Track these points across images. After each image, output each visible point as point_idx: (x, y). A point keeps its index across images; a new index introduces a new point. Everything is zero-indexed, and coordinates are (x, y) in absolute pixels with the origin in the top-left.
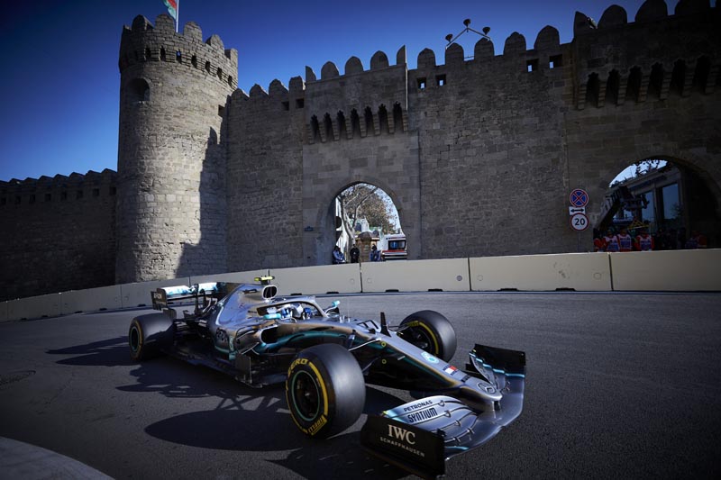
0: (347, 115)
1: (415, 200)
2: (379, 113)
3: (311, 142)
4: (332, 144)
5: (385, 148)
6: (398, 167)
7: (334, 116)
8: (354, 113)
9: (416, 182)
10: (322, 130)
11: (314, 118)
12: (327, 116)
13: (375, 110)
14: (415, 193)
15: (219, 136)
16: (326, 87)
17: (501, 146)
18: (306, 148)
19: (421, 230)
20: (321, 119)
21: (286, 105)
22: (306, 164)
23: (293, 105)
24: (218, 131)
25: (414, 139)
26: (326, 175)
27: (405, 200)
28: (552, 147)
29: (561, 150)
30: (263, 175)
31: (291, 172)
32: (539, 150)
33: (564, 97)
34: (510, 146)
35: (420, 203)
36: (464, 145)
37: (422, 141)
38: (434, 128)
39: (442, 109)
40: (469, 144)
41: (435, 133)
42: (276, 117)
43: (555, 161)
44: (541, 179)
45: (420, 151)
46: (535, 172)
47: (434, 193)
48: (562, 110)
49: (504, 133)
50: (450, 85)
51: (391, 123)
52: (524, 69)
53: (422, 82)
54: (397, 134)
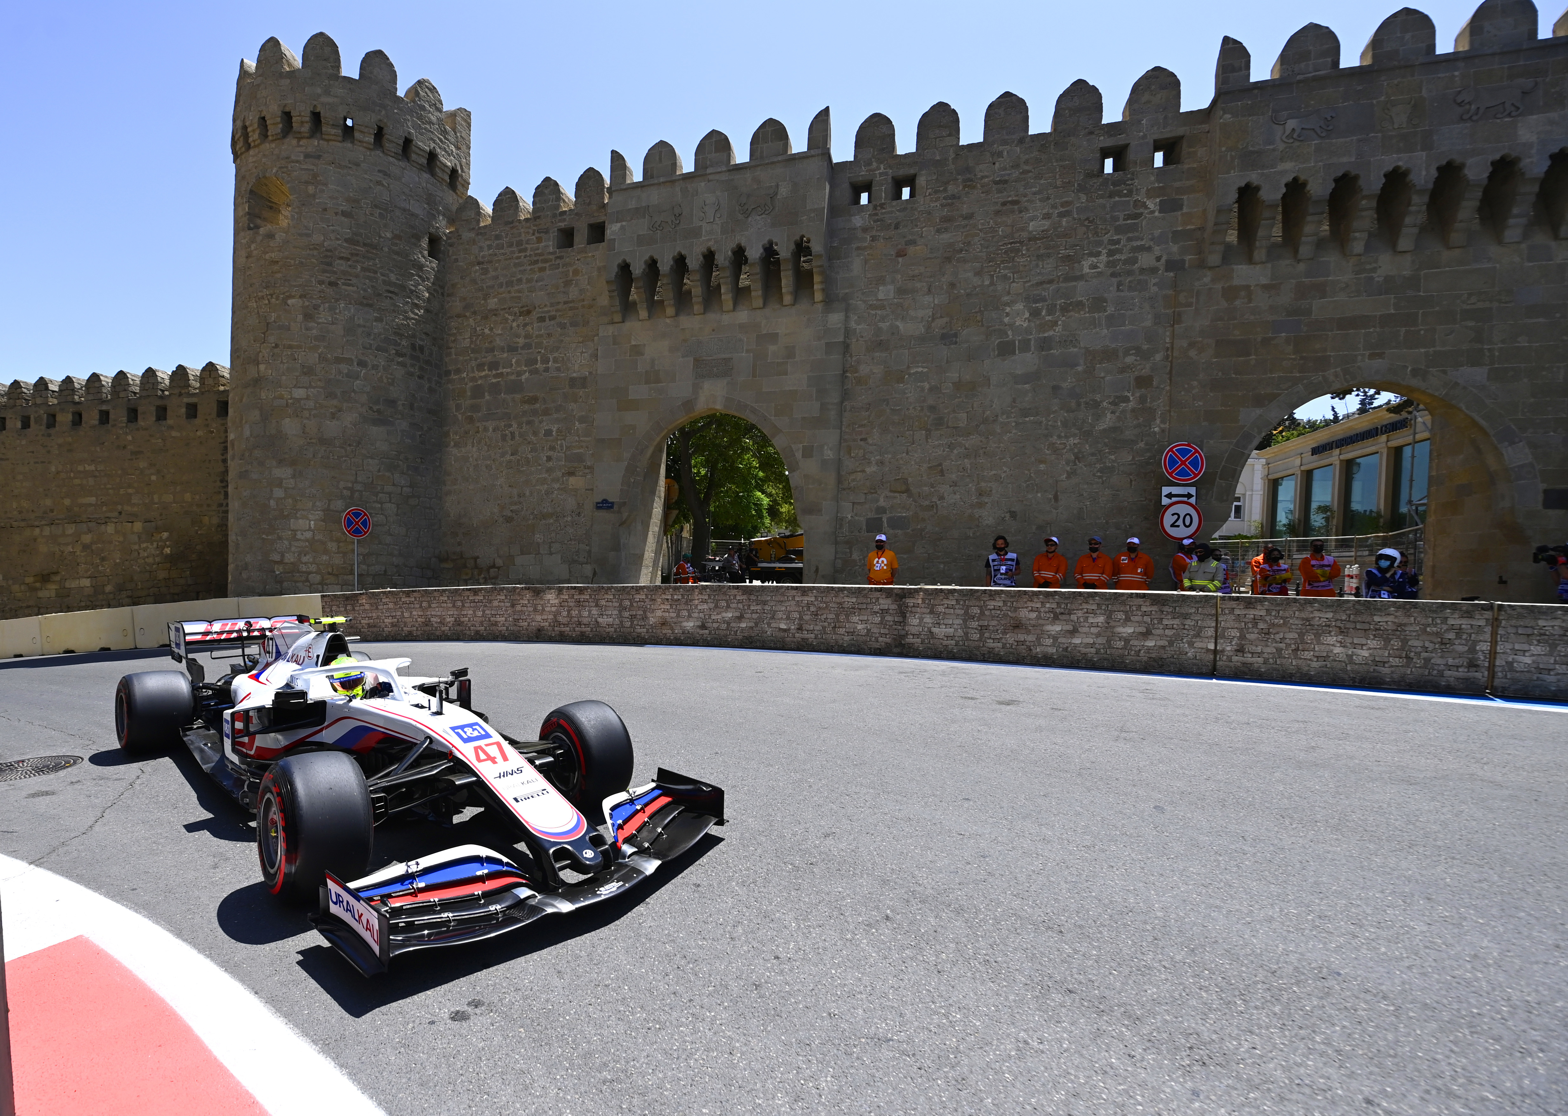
0: (693, 262)
1: (829, 455)
2: (762, 258)
3: (616, 320)
4: (661, 325)
5: (774, 336)
6: (796, 380)
7: (665, 262)
8: (709, 257)
9: (833, 415)
11: (624, 268)
12: (652, 263)
13: (754, 252)
14: (830, 437)
17: (1025, 344)
18: (605, 331)
19: (838, 520)
20: (638, 269)
21: (567, 237)
22: (603, 367)
23: (580, 238)
25: (836, 318)
27: (809, 452)
28: (1138, 350)
29: (1158, 357)
30: (516, 387)
31: (573, 382)
32: (1109, 355)
33: (1177, 236)
34: (1045, 344)
35: (839, 462)
36: (944, 337)
37: (853, 325)
38: (881, 296)
39: (901, 254)
40: (955, 335)
41: (882, 307)
42: (545, 261)
43: (1143, 382)
44: (1108, 421)
45: (846, 347)
46: (1097, 404)
47: (870, 441)
48: (1171, 265)
49: (1035, 313)
50: (924, 200)
51: (785, 285)
52: (1093, 165)
53: (862, 190)
54: (802, 304)
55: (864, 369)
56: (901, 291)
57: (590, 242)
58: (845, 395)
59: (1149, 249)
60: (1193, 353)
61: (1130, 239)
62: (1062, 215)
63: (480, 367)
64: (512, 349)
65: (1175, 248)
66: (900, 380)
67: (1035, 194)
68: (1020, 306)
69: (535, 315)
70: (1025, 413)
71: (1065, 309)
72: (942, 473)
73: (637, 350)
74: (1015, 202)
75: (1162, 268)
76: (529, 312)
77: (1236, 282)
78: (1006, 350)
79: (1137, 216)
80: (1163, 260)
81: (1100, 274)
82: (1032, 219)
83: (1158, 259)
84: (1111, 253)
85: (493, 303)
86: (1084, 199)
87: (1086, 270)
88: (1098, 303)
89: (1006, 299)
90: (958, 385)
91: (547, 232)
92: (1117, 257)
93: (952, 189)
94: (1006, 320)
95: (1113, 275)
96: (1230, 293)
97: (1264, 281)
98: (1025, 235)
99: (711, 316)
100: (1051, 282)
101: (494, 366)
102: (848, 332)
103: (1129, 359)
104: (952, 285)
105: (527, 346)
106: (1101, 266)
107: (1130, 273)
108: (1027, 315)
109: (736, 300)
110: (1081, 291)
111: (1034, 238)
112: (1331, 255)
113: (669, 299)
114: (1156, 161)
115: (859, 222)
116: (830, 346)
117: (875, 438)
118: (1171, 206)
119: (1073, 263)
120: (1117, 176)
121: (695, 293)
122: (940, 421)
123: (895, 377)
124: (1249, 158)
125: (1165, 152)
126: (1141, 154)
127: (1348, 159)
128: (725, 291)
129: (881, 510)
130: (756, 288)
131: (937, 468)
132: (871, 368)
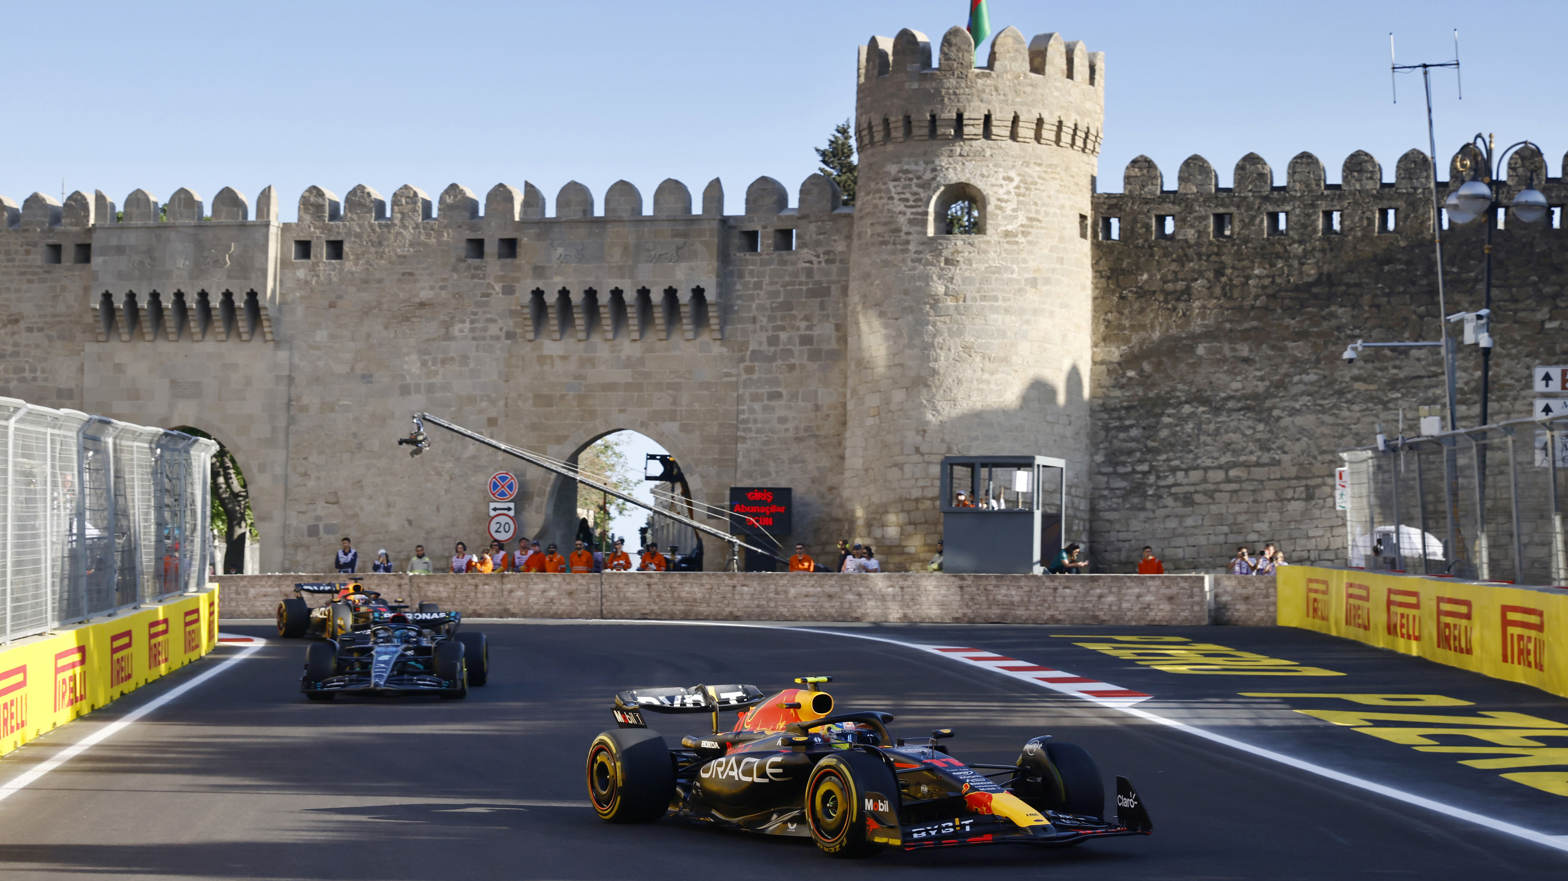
0: (167, 302)
1: (279, 470)
2: (223, 303)
3: (101, 338)
4: (144, 346)
5: (234, 367)
6: (253, 405)
7: (143, 298)
8: (179, 296)
9: (281, 437)
10: (122, 319)
11: (107, 297)
12: (132, 296)
13: (215, 300)
14: (280, 456)
16: (131, 239)
17: (418, 387)
18: (91, 348)
19: (286, 527)
20: (119, 301)
21: (56, 252)
22: (89, 381)
23: (69, 256)
25: (283, 355)
27: (262, 469)
28: (488, 396)
29: (501, 403)
31: (60, 393)
32: (471, 400)
33: (513, 313)
34: (431, 388)
35: (287, 476)
36: (363, 377)
37: (296, 361)
38: (318, 339)
40: (371, 376)
41: (318, 348)
42: (34, 274)
43: (492, 421)
45: (291, 380)
47: (311, 459)
48: (510, 335)
49: (424, 364)
50: (348, 264)
51: (243, 324)
52: (463, 254)
53: (304, 248)
54: (257, 341)
55: (305, 400)
56: (332, 336)
57: (77, 261)
58: (292, 421)
59: (495, 321)
60: (520, 403)
61: (484, 313)
62: (442, 288)
65: (511, 322)
66: (332, 410)
67: (424, 269)
68: (414, 357)
69: (22, 325)
71: (443, 362)
72: (362, 488)
73: (119, 368)
74: (411, 274)
75: (503, 336)
76: (16, 321)
77: (546, 352)
78: (405, 391)
79: (488, 295)
80: (504, 330)
81: (465, 337)
82: (422, 288)
83: (501, 329)
84: (472, 322)
86: (455, 276)
87: (457, 333)
88: (464, 360)
89: (405, 350)
90: (372, 417)
91: (35, 245)
92: (476, 325)
93: (370, 257)
94: (406, 367)
95: (474, 339)
96: (542, 360)
97: (561, 353)
98: (418, 300)
99: (184, 343)
100: (434, 340)
102: (292, 367)
103: (484, 404)
104: (369, 335)
105: (15, 354)
106: (466, 331)
107: (484, 338)
108: (419, 364)
109: (204, 332)
110: (454, 349)
111: (422, 305)
112: (596, 338)
113: (147, 326)
114: (501, 256)
115: (301, 273)
116: (278, 378)
117: (314, 458)
118: (509, 290)
119: (447, 325)
120: (476, 262)
121: (170, 321)
122: (360, 446)
123: (328, 407)
124: (539, 271)
125: (509, 247)
126: (491, 248)
127: (590, 281)
128: (194, 326)
129: (318, 518)
130: (219, 325)
131: (358, 484)
132: (311, 399)
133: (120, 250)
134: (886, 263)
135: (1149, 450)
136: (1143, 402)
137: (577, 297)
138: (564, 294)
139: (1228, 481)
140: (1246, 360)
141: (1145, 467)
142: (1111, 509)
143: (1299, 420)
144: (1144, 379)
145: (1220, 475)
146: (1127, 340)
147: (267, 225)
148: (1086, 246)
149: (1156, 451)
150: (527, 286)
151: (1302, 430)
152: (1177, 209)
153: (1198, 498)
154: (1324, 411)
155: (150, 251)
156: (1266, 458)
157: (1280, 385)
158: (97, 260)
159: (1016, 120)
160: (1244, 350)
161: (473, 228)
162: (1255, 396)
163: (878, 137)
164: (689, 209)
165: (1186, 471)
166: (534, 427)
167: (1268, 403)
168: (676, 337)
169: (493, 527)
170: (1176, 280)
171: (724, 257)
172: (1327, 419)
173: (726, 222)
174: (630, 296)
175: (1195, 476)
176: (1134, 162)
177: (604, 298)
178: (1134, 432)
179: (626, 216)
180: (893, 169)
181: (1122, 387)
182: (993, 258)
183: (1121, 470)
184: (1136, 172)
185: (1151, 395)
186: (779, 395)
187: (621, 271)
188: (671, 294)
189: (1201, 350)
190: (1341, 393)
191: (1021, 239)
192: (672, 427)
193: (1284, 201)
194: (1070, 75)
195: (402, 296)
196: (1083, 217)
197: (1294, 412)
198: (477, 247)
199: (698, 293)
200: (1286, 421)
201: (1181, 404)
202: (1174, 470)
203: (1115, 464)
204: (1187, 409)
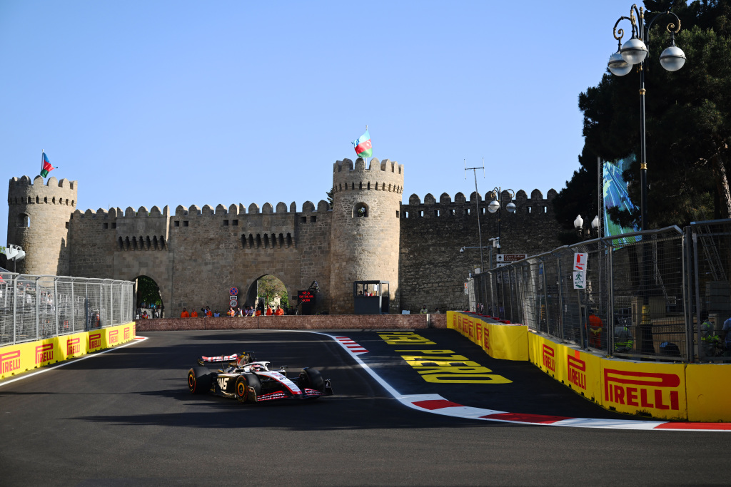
0: (138, 239)
1: (170, 288)
2: (154, 239)
3: (119, 250)
4: (132, 252)
5: (157, 258)
6: (163, 269)
7: (131, 239)
8: (141, 237)
9: (171, 278)
10: (125, 244)
11: (120, 238)
12: (127, 238)
13: (151, 239)
14: (170, 283)
15: (66, 243)
16: (127, 221)
17: (210, 263)
18: (116, 253)
19: (172, 304)
20: (124, 239)
21: (106, 225)
22: (115, 263)
23: (110, 226)
24: (65, 239)
25: (171, 254)
26: (125, 270)
27: (165, 287)
28: (230, 265)
29: (233, 267)
30: (91, 267)
31: (108, 266)
32: (225, 266)
33: (236, 241)
34: (213, 263)
35: (172, 289)
36: (194, 260)
38: (181, 249)
39: (185, 240)
40: (196, 260)
41: (181, 252)
42: (100, 232)
43: (231, 273)
44: (225, 281)
45: (173, 261)
46: (222, 277)
48: (236, 248)
49: (212, 256)
50: (190, 228)
51: (159, 246)
52: (222, 224)
53: (177, 223)
54: (164, 251)
55: (178, 267)
56: (185, 249)
57: (112, 228)
58: (174, 273)
59: (232, 244)
60: (239, 267)
61: (229, 241)
62: (217, 234)
63: (81, 260)
64: (90, 256)
65: (236, 244)
67: (211, 229)
68: (209, 254)
70: (209, 279)
71: (217, 256)
73: (124, 259)
74: (208, 230)
75: (234, 248)
77: (246, 252)
78: (206, 264)
79: (230, 236)
81: (223, 248)
82: (211, 234)
83: (233, 246)
84: (225, 244)
85: (84, 242)
86: (220, 231)
87: (221, 247)
88: (223, 255)
89: (206, 252)
90: (197, 271)
91: (100, 223)
93: (196, 225)
94: (206, 257)
95: (226, 249)
96: (245, 255)
97: (250, 252)
99: (143, 251)
100: (214, 249)
101: (85, 260)
102: (174, 257)
103: (228, 268)
104: (196, 248)
105: (95, 255)
106: (223, 246)
107: (229, 249)
108: (210, 256)
109: (149, 248)
110: (220, 252)
111: (211, 239)
112: (260, 248)
113: (132, 247)
114: (233, 225)
115: (176, 231)
116: (170, 261)
117: (180, 284)
118: (235, 235)
119: (218, 245)
120: (226, 226)
121: (139, 246)
122: (193, 280)
123: (184, 269)
124: (244, 229)
125: (236, 222)
126: (230, 222)
127: (258, 231)
128: (146, 246)
129: (181, 301)
130: (153, 246)
131: (193, 291)
132: (179, 267)
133: (124, 224)
134: (340, 226)
135: (417, 278)
136: (415, 264)
137: (254, 236)
138: (251, 235)
139: (439, 286)
140: (443, 252)
141: (415, 283)
142: (406, 295)
143: (458, 269)
144: (415, 258)
145: (437, 285)
146: (410, 247)
147: (166, 217)
148: (398, 219)
149: (419, 278)
150: (241, 233)
151: (459, 272)
152: (424, 209)
153: (431, 291)
154: (465, 266)
155: (133, 224)
156: (449, 280)
157: (453, 259)
158: (118, 228)
159: (377, 184)
160: (443, 249)
161: (225, 217)
162: (446, 262)
163: (338, 189)
164: (286, 211)
165: (427, 284)
166: (243, 274)
167: (450, 264)
168: (283, 247)
169: (231, 303)
170: (424, 229)
171: (296, 224)
172: (466, 268)
173: (297, 214)
174: (269, 236)
175: (430, 285)
176: (412, 196)
177: (262, 237)
178: (412, 273)
179: (268, 213)
180: (342, 199)
181: (409, 260)
182: (371, 224)
183: (409, 284)
184: (413, 198)
185: (417, 262)
186: (312, 264)
187: (267, 229)
188: (281, 235)
189: (431, 249)
190: (470, 261)
191: (378, 218)
192: (282, 273)
193: (453, 206)
194: (393, 171)
195: (205, 237)
196: (397, 212)
197: (457, 267)
198: (226, 222)
199: (289, 235)
200: (455, 269)
201: (425, 265)
202: (424, 284)
203: (407, 282)
204: (427, 266)
